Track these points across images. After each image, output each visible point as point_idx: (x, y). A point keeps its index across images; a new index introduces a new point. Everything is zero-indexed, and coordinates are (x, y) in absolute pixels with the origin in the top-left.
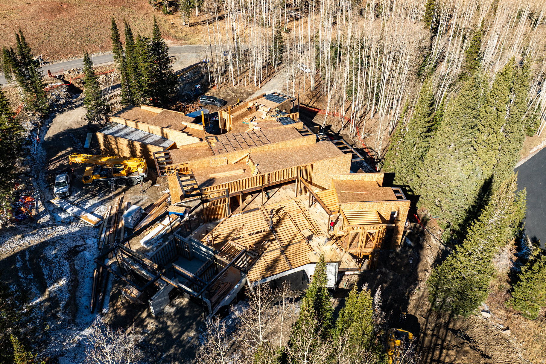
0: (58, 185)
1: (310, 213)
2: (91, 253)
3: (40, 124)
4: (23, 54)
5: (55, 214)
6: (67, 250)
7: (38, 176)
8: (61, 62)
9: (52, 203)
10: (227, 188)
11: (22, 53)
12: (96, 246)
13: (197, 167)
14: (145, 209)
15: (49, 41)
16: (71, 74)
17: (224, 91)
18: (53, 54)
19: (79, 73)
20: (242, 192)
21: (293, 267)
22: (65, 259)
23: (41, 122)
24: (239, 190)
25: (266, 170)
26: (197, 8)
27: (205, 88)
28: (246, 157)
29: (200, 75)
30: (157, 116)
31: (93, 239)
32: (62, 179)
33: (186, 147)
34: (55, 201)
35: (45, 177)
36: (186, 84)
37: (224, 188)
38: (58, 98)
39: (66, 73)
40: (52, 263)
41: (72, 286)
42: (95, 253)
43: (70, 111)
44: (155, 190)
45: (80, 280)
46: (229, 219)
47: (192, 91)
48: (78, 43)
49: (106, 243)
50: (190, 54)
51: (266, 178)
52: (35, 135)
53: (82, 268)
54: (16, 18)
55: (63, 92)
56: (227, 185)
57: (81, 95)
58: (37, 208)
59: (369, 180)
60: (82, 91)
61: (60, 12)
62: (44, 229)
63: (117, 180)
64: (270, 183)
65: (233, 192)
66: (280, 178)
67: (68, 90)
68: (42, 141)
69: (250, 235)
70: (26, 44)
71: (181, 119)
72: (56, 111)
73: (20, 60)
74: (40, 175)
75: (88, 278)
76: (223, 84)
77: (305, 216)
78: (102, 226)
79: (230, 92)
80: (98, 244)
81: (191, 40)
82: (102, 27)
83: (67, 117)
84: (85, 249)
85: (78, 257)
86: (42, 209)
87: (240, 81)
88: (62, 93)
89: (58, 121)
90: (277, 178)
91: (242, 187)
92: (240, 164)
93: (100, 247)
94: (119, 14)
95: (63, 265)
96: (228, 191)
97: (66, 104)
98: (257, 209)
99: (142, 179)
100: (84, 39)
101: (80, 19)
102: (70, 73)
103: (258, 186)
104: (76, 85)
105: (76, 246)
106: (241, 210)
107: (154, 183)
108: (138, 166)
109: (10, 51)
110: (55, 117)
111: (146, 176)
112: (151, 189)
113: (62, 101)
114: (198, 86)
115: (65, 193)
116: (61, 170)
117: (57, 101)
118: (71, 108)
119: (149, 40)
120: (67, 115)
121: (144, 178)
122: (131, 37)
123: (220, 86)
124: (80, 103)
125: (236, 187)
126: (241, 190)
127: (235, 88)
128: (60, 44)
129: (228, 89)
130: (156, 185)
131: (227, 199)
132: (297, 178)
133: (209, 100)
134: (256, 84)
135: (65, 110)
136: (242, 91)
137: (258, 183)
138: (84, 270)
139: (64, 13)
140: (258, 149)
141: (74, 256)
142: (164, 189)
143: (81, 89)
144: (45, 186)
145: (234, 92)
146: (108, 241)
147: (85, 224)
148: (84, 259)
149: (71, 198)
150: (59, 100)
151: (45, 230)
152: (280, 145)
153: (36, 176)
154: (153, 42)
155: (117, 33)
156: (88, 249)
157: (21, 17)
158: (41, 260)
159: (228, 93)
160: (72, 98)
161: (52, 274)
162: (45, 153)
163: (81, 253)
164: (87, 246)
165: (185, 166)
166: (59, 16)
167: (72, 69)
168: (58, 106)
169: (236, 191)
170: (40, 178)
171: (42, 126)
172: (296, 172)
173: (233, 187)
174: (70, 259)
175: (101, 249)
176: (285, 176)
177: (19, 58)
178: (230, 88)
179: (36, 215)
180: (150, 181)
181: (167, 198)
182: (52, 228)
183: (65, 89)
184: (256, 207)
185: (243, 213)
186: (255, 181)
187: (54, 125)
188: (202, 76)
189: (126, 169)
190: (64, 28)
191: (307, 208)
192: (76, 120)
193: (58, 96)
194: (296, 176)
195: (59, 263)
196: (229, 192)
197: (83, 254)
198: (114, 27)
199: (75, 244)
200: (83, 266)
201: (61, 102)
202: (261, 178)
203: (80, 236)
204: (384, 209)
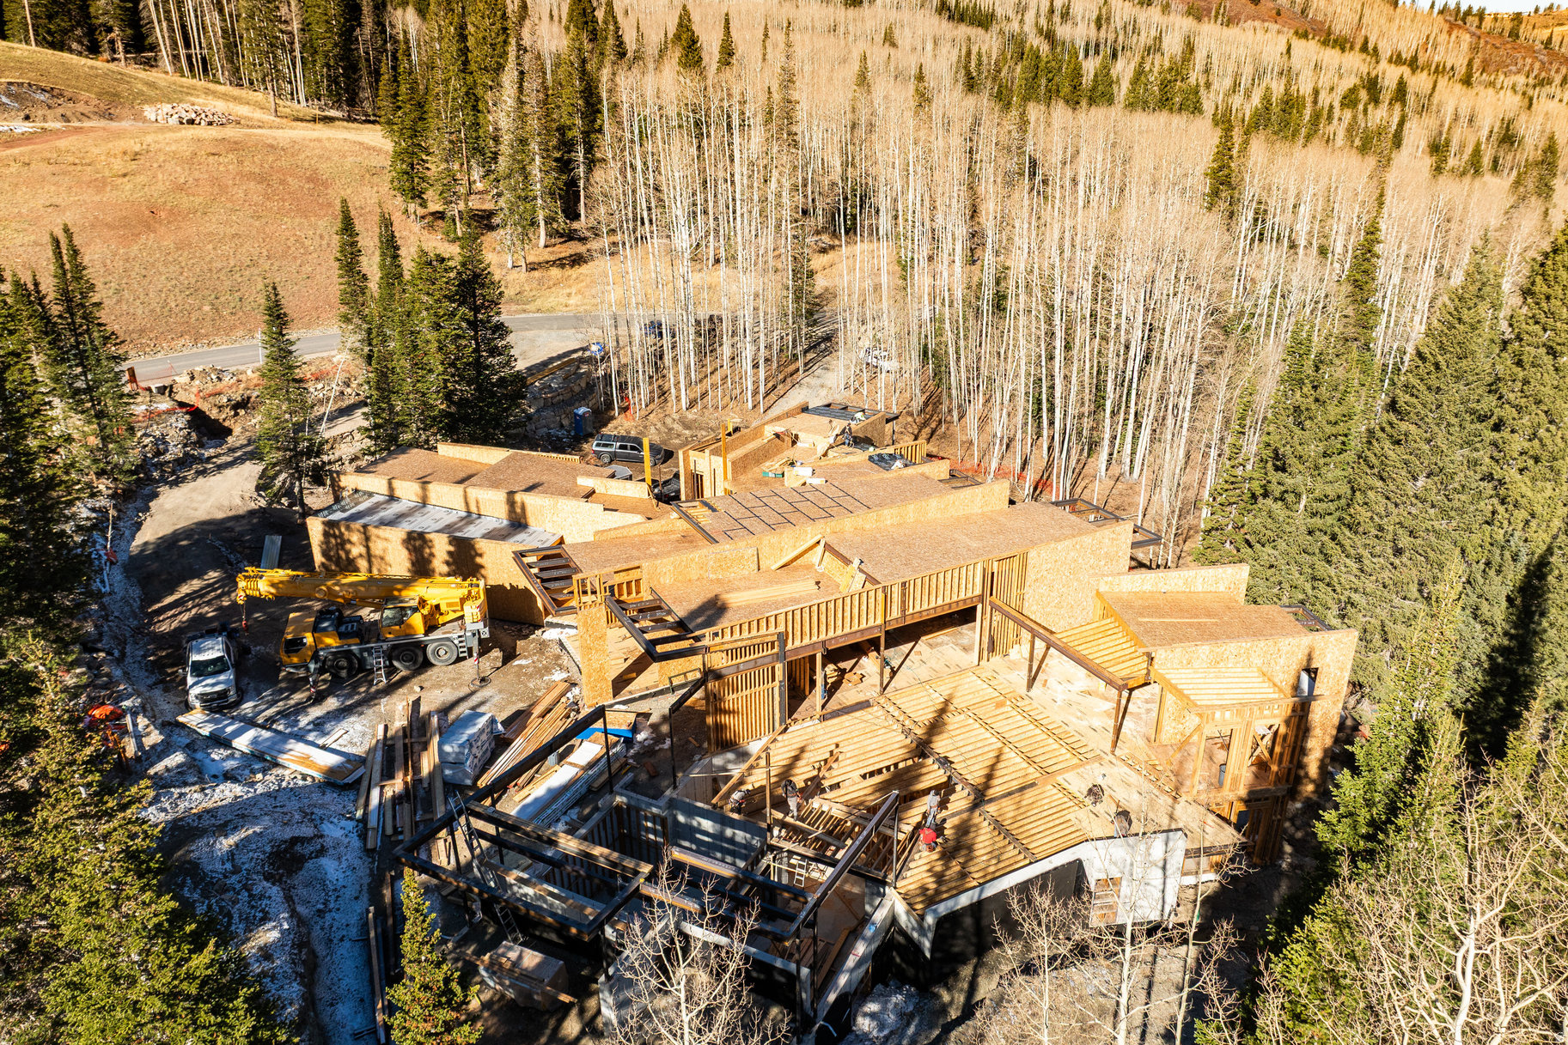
0: (201, 670)
1: (1035, 704)
2: (344, 864)
3: (112, 512)
4: (69, 300)
5: (199, 755)
6: (268, 849)
7: (123, 654)
8: (159, 356)
9: (183, 726)
10: (781, 629)
11: (66, 297)
12: (356, 842)
13: (667, 580)
14: (506, 723)
15: (119, 301)
16: (197, 382)
17: (659, 425)
18: (135, 336)
19: (220, 379)
20: (824, 642)
21: (1039, 856)
22: (266, 879)
23: (115, 507)
24: (815, 639)
25: (891, 574)
26: (542, 224)
27: (602, 416)
28: (811, 548)
29: (583, 385)
30: (495, 469)
31: (343, 823)
32: (212, 650)
33: (613, 534)
34: (196, 719)
35: (144, 656)
36: (545, 407)
37: (772, 629)
38: (161, 444)
39: (183, 379)
40: (224, 889)
41: (304, 962)
42: (357, 863)
43: (201, 480)
44: (518, 676)
45: (321, 950)
46: (785, 736)
47: (562, 426)
48: (207, 308)
49: (389, 831)
50: (543, 333)
51: (895, 596)
52: (101, 541)
53: (320, 913)
54: (18, 242)
55: (176, 429)
56: (781, 618)
57: (230, 439)
58: (139, 737)
59: (1207, 588)
60: (229, 432)
61: (150, 228)
62: (176, 791)
63: (394, 647)
64: (904, 616)
65: (798, 643)
66: (933, 598)
67: (191, 425)
68: (122, 557)
69: (864, 777)
70: (79, 268)
71: (574, 473)
72: (158, 482)
73: (60, 316)
74: (128, 649)
75: (347, 944)
76: (652, 407)
77: (1023, 713)
78: (365, 784)
79: (678, 427)
80: (363, 836)
81: (538, 303)
82: (275, 267)
83: (194, 495)
84: (322, 852)
85: (302, 875)
86: (154, 738)
87: (704, 395)
88: (172, 433)
89: (167, 506)
90: (925, 598)
91: (823, 628)
92: (796, 569)
93: (370, 845)
94: (321, 237)
95: (262, 897)
96: (783, 638)
97: (184, 462)
98: (864, 705)
99: (475, 644)
100: (222, 299)
101: (210, 246)
102: (193, 378)
103: (871, 623)
104: (214, 414)
105: (295, 840)
106: (818, 708)
107: (509, 656)
108: (463, 601)
109: (31, 287)
110: (155, 495)
111: (486, 634)
112: (506, 674)
113: (174, 451)
114: (582, 410)
115: (222, 695)
116: (201, 629)
117: (158, 453)
118: (203, 473)
119: (451, 264)
120: (194, 490)
121: (481, 641)
122: (396, 257)
123: (644, 413)
124: (229, 459)
125: (807, 629)
126: (823, 637)
127: (690, 416)
128: (152, 311)
129: (668, 421)
130: (517, 662)
131: (779, 667)
132: (981, 598)
133: (621, 447)
134: (750, 405)
135: (185, 478)
136: (713, 424)
137: (871, 616)
138: (328, 916)
139: (162, 230)
140: (847, 524)
141: (291, 872)
142: (548, 670)
143: (226, 424)
144: (149, 682)
145: (687, 426)
146: (395, 828)
147: (304, 779)
148: (323, 882)
149: (247, 707)
150: (166, 450)
151: (181, 795)
152: (911, 512)
153: (116, 653)
154: (459, 273)
155: (353, 244)
156: (331, 851)
157: (33, 238)
158: (184, 882)
159: (671, 429)
160: (202, 446)
161: (230, 924)
162: (135, 592)
163: (309, 865)
164: (328, 842)
165: (633, 575)
166: (148, 239)
167: (199, 369)
168: (160, 466)
169: (806, 641)
170: (129, 660)
171: (119, 518)
172: (979, 580)
173: (798, 626)
174: (280, 881)
175: (373, 850)
176: (948, 593)
177: (56, 310)
178: (676, 416)
179: (138, 759)
180: (496, 653)
181: (563, 694)
182: (203, 790)
183: (181, 421)
184: (861, 698)
185: (824, 718)
186: (864, 607)
187: (157, 517)
188: (591, 387)
189: (425, 611)
190: (162, 269)
191: (1023, 690)
192: (226, 503)
193: (162, 440)
194: (978, 592)
195: (247, 888)
196: (785, 643)
197: (319, 868)
198: (348, 227)
199: (288, 833)
200: (321, 906)
201: (168, 457)
202: (881, 596)
203: (301, 810)
204: (1282, 661)
